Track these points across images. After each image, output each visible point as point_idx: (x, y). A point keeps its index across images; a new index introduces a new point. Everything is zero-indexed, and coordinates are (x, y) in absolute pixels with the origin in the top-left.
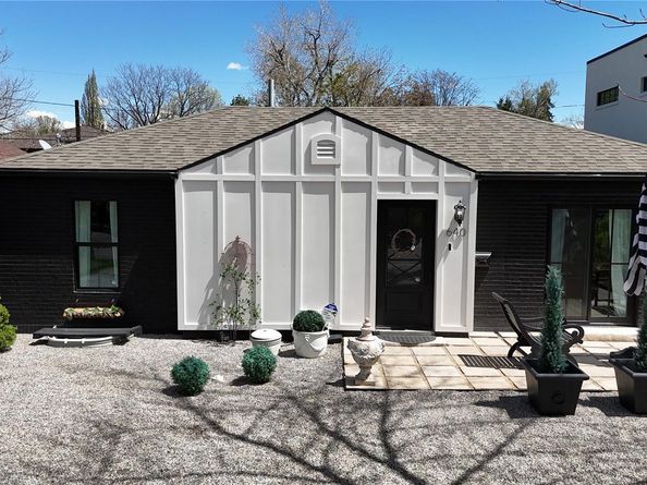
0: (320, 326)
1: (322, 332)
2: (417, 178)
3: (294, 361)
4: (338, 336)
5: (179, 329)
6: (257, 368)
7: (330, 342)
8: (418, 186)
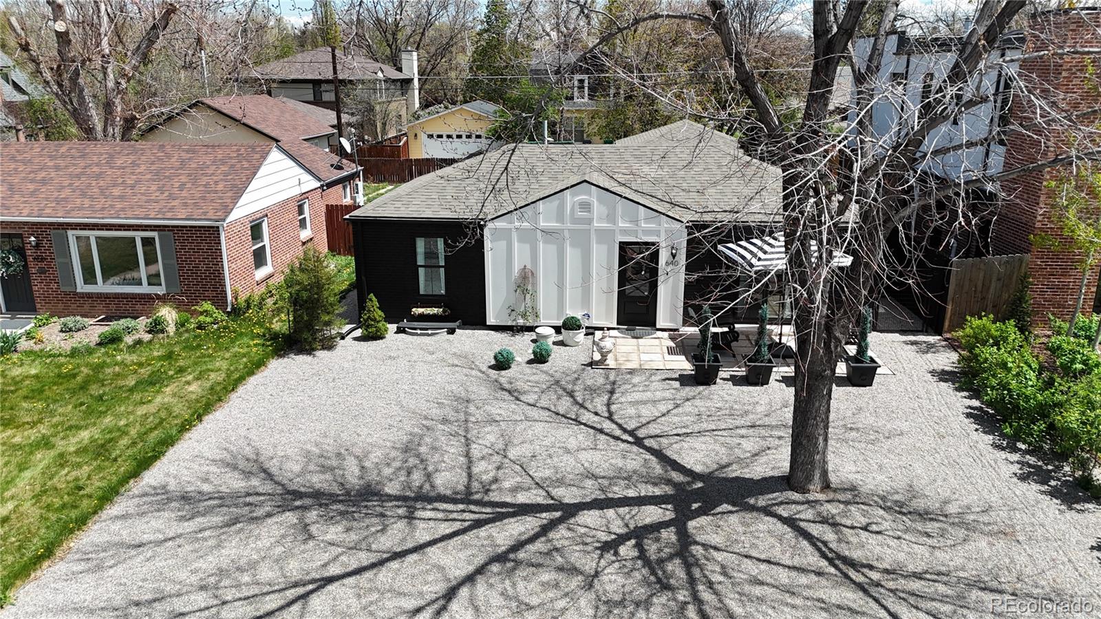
0: (579, 327)
1: (581, 331)
2: (645, 229)
3: (563, 348)
4: (591, 331)
5: (488, 324)
6: (541, 354)
7: (587, 334)
8: (646, 232)
